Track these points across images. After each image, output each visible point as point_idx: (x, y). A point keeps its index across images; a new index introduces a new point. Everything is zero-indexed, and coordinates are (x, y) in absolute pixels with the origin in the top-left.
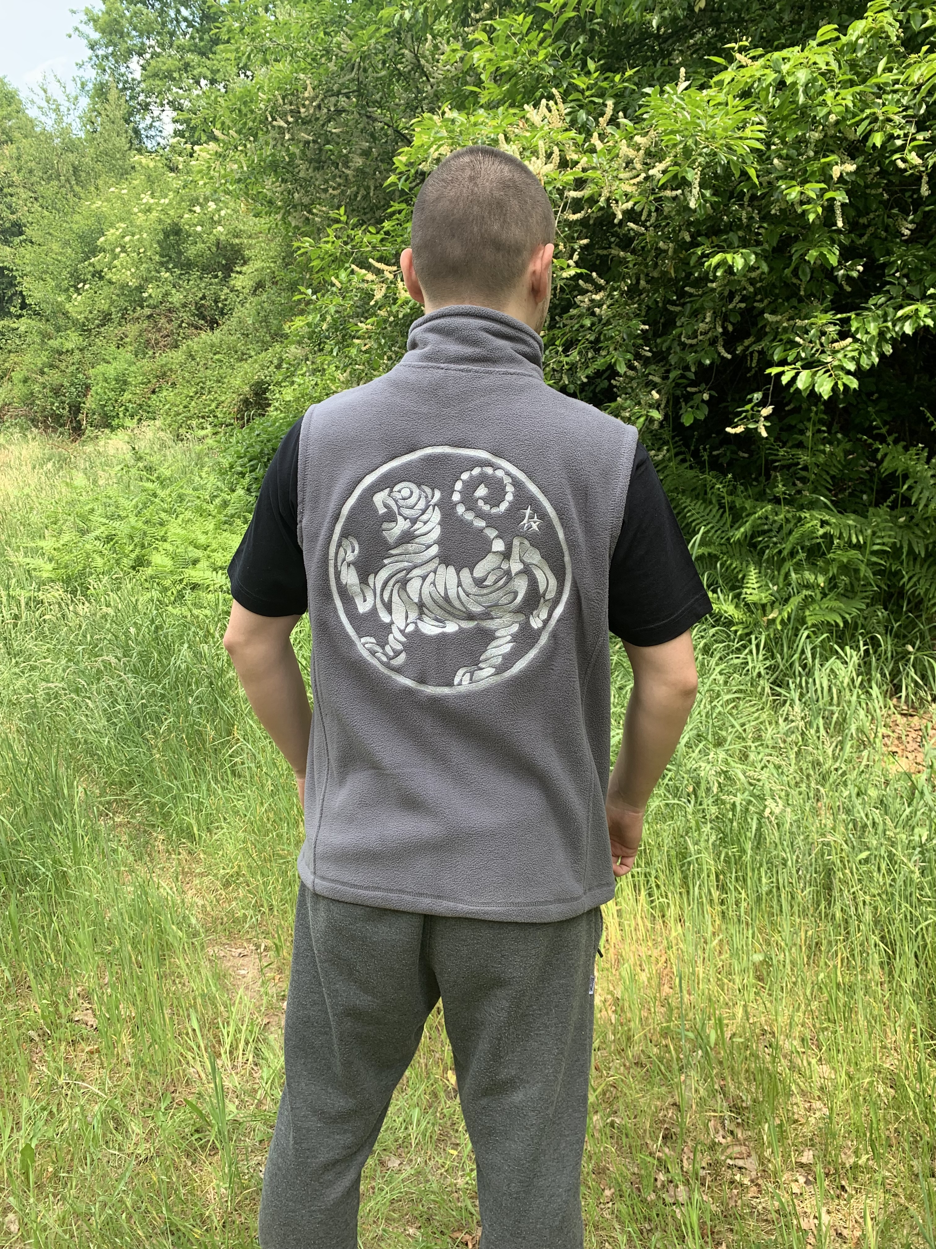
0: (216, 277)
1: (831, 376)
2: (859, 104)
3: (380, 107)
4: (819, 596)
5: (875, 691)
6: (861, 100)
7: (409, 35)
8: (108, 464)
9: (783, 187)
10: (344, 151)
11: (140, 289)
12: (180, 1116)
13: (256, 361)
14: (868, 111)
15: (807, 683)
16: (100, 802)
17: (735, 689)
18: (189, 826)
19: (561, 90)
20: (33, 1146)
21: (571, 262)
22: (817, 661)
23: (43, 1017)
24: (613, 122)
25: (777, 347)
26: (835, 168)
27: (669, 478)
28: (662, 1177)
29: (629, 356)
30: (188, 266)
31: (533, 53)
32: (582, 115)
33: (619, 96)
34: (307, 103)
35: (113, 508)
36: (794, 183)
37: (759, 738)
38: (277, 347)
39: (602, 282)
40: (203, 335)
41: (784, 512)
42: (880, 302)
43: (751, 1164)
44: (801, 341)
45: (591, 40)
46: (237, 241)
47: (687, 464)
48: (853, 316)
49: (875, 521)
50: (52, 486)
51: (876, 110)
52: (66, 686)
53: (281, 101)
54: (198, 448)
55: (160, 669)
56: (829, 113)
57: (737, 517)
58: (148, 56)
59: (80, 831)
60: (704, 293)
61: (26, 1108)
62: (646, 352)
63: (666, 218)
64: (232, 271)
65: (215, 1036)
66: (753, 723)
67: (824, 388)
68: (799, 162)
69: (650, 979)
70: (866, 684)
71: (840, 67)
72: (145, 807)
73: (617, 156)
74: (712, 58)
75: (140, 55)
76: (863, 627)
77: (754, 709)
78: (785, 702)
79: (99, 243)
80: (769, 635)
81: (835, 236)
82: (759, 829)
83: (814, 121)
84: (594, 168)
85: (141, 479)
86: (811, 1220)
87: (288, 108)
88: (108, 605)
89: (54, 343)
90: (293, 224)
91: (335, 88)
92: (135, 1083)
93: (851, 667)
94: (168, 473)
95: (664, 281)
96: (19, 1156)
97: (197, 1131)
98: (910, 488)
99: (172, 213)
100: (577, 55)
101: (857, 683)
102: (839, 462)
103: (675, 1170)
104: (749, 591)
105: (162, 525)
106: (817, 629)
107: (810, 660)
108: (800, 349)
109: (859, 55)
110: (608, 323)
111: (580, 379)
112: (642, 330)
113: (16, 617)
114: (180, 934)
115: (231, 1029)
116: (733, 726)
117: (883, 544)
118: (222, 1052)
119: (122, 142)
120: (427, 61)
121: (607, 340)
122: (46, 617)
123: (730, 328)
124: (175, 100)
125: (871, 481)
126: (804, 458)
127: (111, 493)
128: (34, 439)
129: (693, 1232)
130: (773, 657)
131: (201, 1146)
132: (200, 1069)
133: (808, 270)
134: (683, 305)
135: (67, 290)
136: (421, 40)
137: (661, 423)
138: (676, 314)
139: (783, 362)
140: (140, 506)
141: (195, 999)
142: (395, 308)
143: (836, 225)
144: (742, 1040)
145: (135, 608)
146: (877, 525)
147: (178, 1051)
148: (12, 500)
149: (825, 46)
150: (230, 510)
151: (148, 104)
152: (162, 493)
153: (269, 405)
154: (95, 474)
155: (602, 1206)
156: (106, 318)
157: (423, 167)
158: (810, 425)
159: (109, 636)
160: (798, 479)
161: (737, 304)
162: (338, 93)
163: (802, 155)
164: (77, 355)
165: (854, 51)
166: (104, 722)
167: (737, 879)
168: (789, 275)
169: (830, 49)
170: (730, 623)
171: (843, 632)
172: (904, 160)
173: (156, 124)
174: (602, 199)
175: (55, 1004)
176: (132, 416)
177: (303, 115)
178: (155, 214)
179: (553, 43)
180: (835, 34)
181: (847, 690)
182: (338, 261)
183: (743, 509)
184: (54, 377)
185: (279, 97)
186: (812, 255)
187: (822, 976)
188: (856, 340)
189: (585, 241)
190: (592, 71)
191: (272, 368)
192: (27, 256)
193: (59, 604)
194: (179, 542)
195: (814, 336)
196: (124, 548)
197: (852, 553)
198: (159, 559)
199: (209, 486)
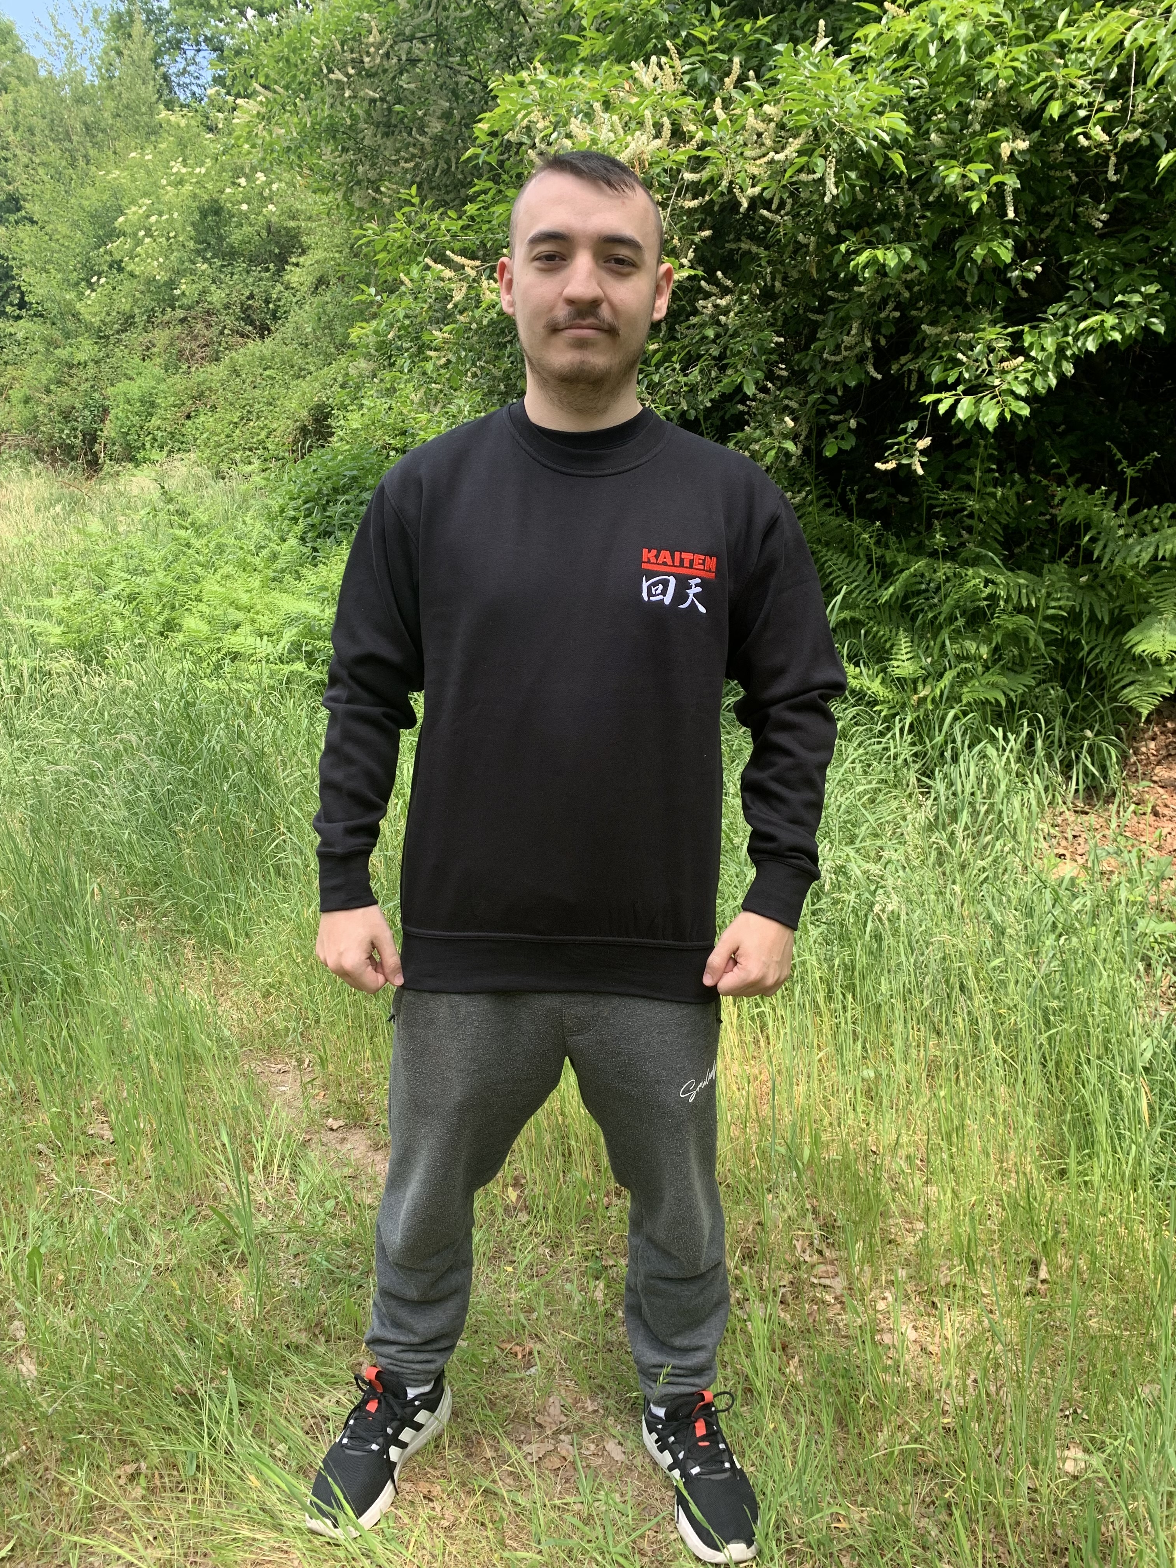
0: (267, 270)
1: (998, 402)
2: (1035, 66)
3: (465, 56)
4: (980, 669)
6: (1037, 61)
8: (130, 507)
9: (942, 167)
10: (420, 113)
11: (171, 284)
13: (316, 379)
14: (1043, 75)
16: (120, 906)
18: (224, 930)
19: (679, 41)
21: (683, 261)
23: (53, 1128)
24: (740, 83)
25: (935, 365)
26: (1004, 145)
29: (760, 375)
30: (231, 255)
32: (704, 76)
33: (749, 51)
34: (372, 50)
35: (136, 561)
36: (954, 163)
38: (343, 361)
39: (729, 283)
40: (251, 344)
41: (944, 569)
42: (1062, 310)
43: (838, 1282)
44: (965, 359)
46: (293, 224)
47: (832, 510)
48: (1026, 329)
49: (1050, 579)
50: (61, 533)
51: (1053, 73)
52: (78, 770)
53: (339, 47)
54: (243, 487)
56: (998, 77)
57: (887, 574)
59: (94, 933)
60: (850, 299)
62: (782, 371)
63: (805, 205)
64: (287, 263)
65: (247, 1151)
67: (990, 417)
68: (962, 137)
71: (1013, 19)
72: (173, 910)
73: (743, 128)
74: (862, 4)
79: (117, 224)
80: (918, 716)
81: (1008, 227)
83: (981, 87)
84: (712, 145)
85: (172, 527)
87: (348, 56)
88: (130, 677)
89: (62, 353)
90: (357, 206)
91: (408, 31)
92: (155, 1195)
94: (204, 519)
95: (805, 284)
96: (26, 1265)
97: (224, 1242)
98: (1093, 540)
99: (209, 186)
102: (1013, 508)
104: (895, 663)
105: (196, 582)
107: (959, 742)
108: (963, 369)
110: (735, 334)
111: (702, 402)
112: (776, 343)
113: (19, 691)
114: (209, 1043)
115: (265, 1144)
116: (866, 821)
117: (1060, 608)
118: (255, 1166)
119: (149, 92)
121: (734, 355)
122: (55, 691)
123: (883, 342)
124: (213, 37)
126: (972, 503)
127: (133, 542)
128: (38, 475)
130: (922, 742)
131: (228, 1258)
132: (229, 1183)
133: (975, 271)
134: (825, 313)
135: (77, 284)
137: (800, 459)
138: (817, 323)
139: (943, 387)
140: (170, 558)
141: (225, 1112)
142: (478, 313)
143: (1006, 214)
145: (163, 682)
146: (1052, 584)
147: (205, 1164)
150: (280, 564)
151: (179, 42)
152: (197, 543)
153: (332, 434)
154: (114, 519)
156: (128, 322)
157: (510, 136)
158: (978, 463)
159: (131, 713)
160: (963, 528)
161: (890, 313)
162: (411, 38)
163: (968, 128)
164: (92, 370)
166: (124, 812)
168: (954, 277)
170: (873, 702)
171: (1004, 711)
172: (1087, 136)
173: (190, 68)
174: (723, 183)
175: (66, 1116)
176: (161, 448)
177: (367, 66)
178: (188, 187)
182: (409, 254)
183: (895, 564)
184: (63, 397)
185: (337, 43)
186: (979, 252)
188: (1033, 359)
189: (707, 233)
190: (717, 17)
191: (336, 388)
192: (26, 241)
193: (70, 675)
194: (216, 602)
195: (980, 353)
196: (149, 610)
197: (1022, 618)
198: (192, 623)
199: (255, 534)
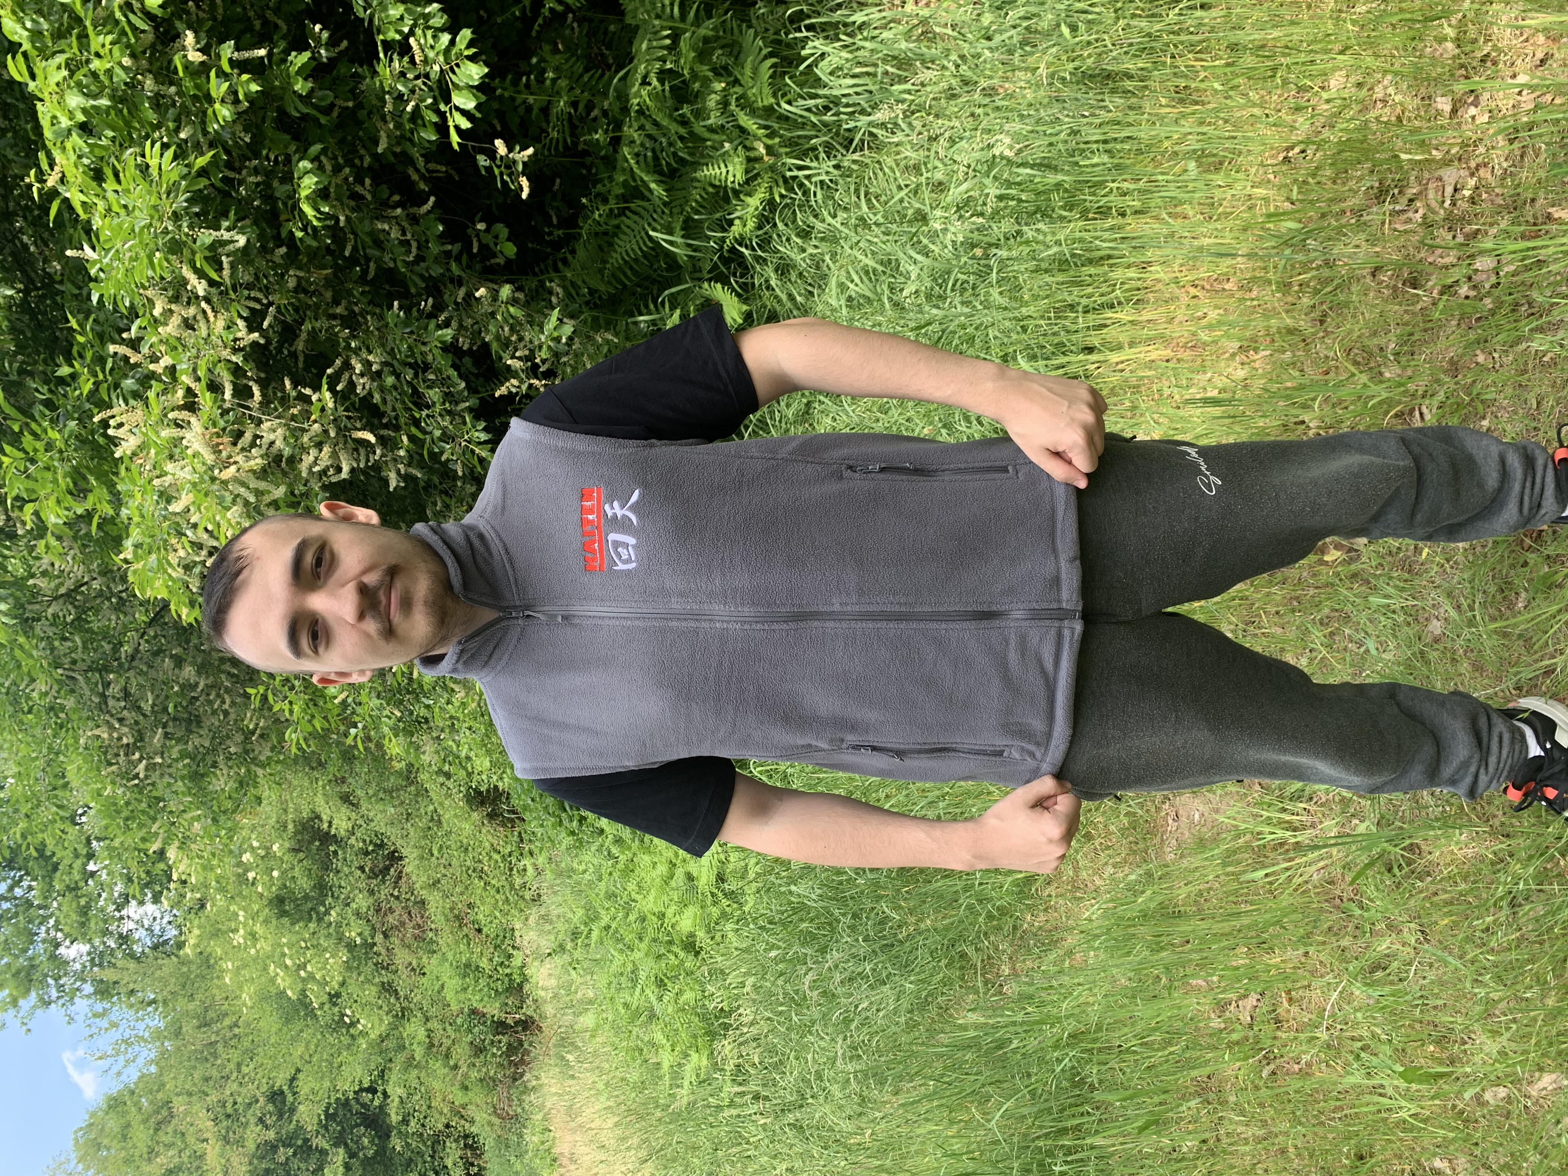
0: (335, 853)
1: (457, 65)
2: (109, 26)
3: (121, 644)
4: (738, 90)
5: (859, 18)
6: (104, 25)
7: (30, 607)
8: (568, 987)
9: (216, 126)
10: (176, 689)
11: (351, 946)
12: (1371, 891)
13: (441, 804)
14: (118, 15)
15: (847, 105)
16: (985, 994)
17: (854, 198)
18: (1015, 883)
19: (95, 411)
20: (1402, 1069)
21: (314, 398)
22: (821, 92)
23: (1246, 1059)
24: (135, 345)
25: (420, 138)
26: (190, 58)
27: (587, 279)
28: (1464, 290)
29: (432, 326)
30: (322, 888)
31: (49, 447)
32: (129, 383)
33: (102, 338)
34: (115, 735)
35: (623, 980)
36: (210, 111)
37: (917, 168)
38: (423, 777)
39: (338, 362)
40: (408, 869)
41: (630, 131)
43: (1450, 175)
44: (412, 103)
45: (31, 374)
46: (291, 827)
47: (569, 257)
48: (381, 37)
49: (643, 16)
50: (595, 1054)
52: (841, 1036)
53: (114, 768)
54: (549, 875)
55: (823, 920)
56: (120, 64)
57: (636, 192)
58: (59, 935)
59: (1019, 1018)
60: (353, 233)
61: (1356, 1078)
62: (427, 305)
63: (257, 278)
64: (328, 833)
65: (1275, 849)
66: (898, 174)
67: (474, 72)
68: (183, 105)
69: (1217, 307)
70: (850, 30)
71: (62, 51)
72: (992, 938)
73: (179, 339)
74: (52, 217)
75: (57, 945)
76: (777, 33)
77: (880, 174)
78: (871, 134)
79: (294, 997)
80: (787, 154)
81: (275, 56)
82: (1032, 167)
83: (131, 85)
84: (195, 370)
85: (587, 945)
86: (1523, 99)
87: (122, 759)
88: (743, 985)
89: (419, 1053)
90: (269, 754)
91: (96, 700)
92: (1329, 947)
93: (828, 49)
94: (580, 912)
95: (337, 283)
96: (1414, 1086)
97: (1390, 870)
99: (256, 907)
100: (50, 391)
101: (850, 40)
102: (567, 61)
103: (1457, 274)
104: (731, 179)
105: (643, 919)
106: (779, 91)
107: (819, 101)
108: (422, 105)
109: (46, 26)
110: (391, 353)
112: (400, 309)
113: (757, 1097)
114: (1149, 893)
115: (1267, 829)
116: (901, 201)
118: (1293, 840)
119: (168, 965)
120: (62, 584)
121: (413, 354)
122: (756, 1060)
123: (396, 198)
124: (115, 903)
125: (591, 21)
126: (562, 105)
127: (605, 982)
128: (537, 1078)
129: (1534, 248)
130: (814, 149)
131: (1409, 865)
132: (1314, 868)
133: (321, 93)
134: (368, 259)
135: (353, 1037)
136: (35, 594)
137: (519, 289)
138: (378, 268)
139: (442, 128)
140: (620, 946)
141: (1227, 874)
143: (262, 58)
144: (1295, 189)
145: (746, 951)
146: (648, 12)
147: (1290, 895)
148: (611, 1103)
149: (36, 70)
151: (120, 935)
152: (605, 920)
153: (496, 787)
154: (581, 1002)
155: (1497, 366)
156: (388, 989)
157: (194, 586)
158: (520, 98)
159: (780, 982)
160: (588, 114)
161: (366, 189)
162: (103, 696)
163: (174, 102)
164: (434, 1024)
165: (40, 33)
166: (886, 989)
167: (1094, 194)
168: (327, 118)
169: (39, 65)
170: (771, 204)
171: (783, 59)
173: (146, 923)
174: (234, 359)
175: (1231, 1045)
176: (510, 956)
177: (131, 740)
178: (259, 928)
179: (36, 421)
180: (19, 57)
181: (858, 53)
183: (625, 184)
184: (461, 1053)
185: (110, 769)
186: (300, 86)
187: (1217, 86)
188: (412, 33)
189: (287, 383)
190: (71, 370)
191: (450, 783)
192: (312, 1085)
193: (741, 1044)
194: (665, 898)
195: (405, 86)
196: (673, 966)
197: (683, 45)
198: (687, 922)
199: (596, 861)
